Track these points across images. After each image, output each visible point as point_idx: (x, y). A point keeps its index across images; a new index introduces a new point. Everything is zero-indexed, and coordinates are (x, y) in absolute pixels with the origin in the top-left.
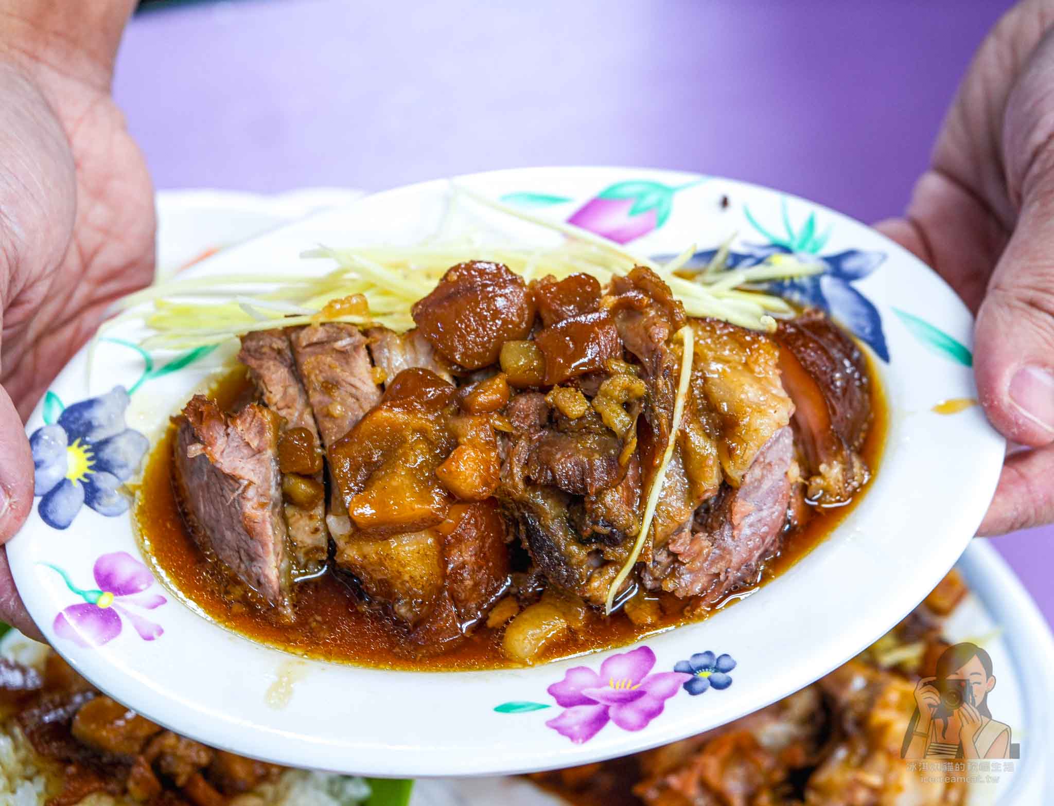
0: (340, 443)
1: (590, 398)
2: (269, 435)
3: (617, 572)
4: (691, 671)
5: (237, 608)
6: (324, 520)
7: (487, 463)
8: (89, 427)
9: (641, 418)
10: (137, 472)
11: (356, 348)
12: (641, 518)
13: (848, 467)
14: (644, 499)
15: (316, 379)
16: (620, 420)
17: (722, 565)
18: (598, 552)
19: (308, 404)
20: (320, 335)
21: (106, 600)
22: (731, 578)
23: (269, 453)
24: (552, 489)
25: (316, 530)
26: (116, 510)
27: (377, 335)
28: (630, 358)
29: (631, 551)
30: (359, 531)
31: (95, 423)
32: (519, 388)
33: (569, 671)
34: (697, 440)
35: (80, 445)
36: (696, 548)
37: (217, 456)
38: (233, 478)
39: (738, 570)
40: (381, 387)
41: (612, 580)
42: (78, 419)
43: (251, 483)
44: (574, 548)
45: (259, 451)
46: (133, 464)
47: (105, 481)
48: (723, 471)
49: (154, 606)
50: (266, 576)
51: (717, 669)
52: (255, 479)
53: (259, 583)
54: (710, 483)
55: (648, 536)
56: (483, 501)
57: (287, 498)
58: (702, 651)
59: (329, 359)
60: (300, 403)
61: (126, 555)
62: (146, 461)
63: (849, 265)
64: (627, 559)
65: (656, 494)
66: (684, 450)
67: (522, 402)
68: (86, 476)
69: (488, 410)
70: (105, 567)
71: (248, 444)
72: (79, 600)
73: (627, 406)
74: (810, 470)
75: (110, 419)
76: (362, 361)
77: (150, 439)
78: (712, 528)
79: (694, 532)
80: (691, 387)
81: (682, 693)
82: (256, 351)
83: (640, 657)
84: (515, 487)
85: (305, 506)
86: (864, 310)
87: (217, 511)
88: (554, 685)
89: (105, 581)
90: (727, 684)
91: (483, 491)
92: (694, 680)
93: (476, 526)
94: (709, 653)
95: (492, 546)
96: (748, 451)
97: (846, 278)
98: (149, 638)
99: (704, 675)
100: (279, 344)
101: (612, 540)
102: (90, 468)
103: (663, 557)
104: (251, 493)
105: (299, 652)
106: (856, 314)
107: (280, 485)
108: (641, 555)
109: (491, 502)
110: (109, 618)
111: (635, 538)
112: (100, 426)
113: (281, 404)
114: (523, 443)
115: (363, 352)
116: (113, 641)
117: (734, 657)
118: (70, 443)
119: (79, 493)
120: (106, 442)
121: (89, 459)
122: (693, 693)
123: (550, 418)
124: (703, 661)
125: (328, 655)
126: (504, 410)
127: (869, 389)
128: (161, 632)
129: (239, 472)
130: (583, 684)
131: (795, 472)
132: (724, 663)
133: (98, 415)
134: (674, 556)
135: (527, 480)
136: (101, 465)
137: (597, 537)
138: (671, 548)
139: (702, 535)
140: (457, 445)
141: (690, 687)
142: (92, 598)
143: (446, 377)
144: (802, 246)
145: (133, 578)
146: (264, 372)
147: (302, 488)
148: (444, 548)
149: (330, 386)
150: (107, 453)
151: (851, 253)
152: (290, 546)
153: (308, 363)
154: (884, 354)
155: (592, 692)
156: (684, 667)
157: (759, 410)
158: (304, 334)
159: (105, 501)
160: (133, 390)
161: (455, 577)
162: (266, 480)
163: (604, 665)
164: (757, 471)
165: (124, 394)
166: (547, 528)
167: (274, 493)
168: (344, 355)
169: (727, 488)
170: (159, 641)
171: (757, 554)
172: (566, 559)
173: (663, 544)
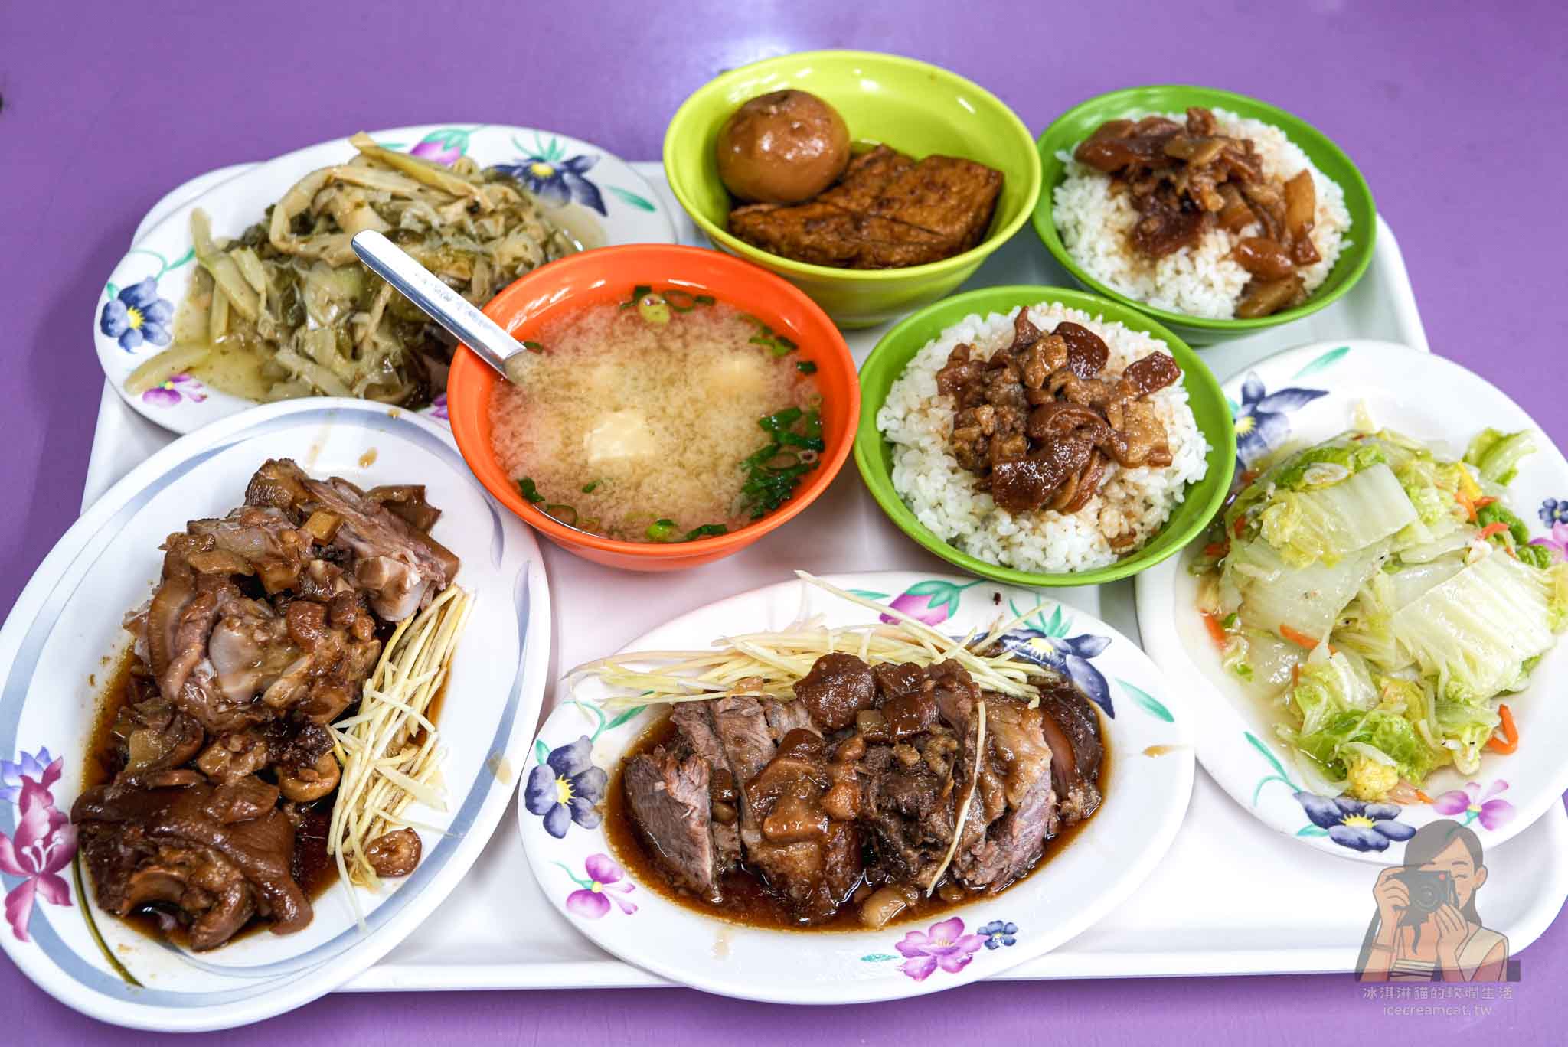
0: (753, 781)
1: (920, 751)
2: (706, 777)
3: (938, 867)
4: (989, 934)
5: (682, 892)
6: (739, 832)
7: (854, 797)
8: (568, 766)
9: (956, 765)
10: (601, 797)
11: (757, 714)
12: (953, 831)
13: (1087, 793)
14: (956, 819)
15: (730, 734)
16: (941, 767)
17: (1005, 862)
18: (924, 854)
19: (724, 752)
20: (732, 705)
21: (597, 887)
22: (1012, 871)
23: (705, 787)
24: (896, 812)
25: (734, 839)
26: (592, 824)
27: (770, 704)
28: (944, 723)
29: (946, 853)
30: (767, 841)
31: (572, 763)
32: (870, 743)
33: (908, 934)
34: (990, 779)
35: (564, 779)
36: (989, 851)
37: (674, 791)
38: (684, 806)
39: (1016, 865)
40: (775, 741)
41: (934, 873)
42: (559, 760)
43: (695, 808)
44: (910, 852)
45: (699, 787)
46: (599, 791)
47: (584, 804)
48: (1007, 800)
49: (628, 891)
50: (703, 871)
51: (1005, 932)
52: (698, 806)
53: (697, 875)
54: (999, 809)
55: (959, 844)
56: (850, 821)
57: (715, 817)
58: (994, 920)
59: (738, 723)
60: (719, 751)
61: (601, 855)
62: (607, 788)
63: (1085, 646)
64: (944, 859)
65: (964, 816)
66: (982, 786)
67: (873, 752)
68: (570, 800)
69: (852, 760)
70: (593, 864)
71: (693, 782)
72: (580, 887)
73: (945, 757)
74: (1062, 798)
75: (581, 760)
76: (761, 724)
77: (607, 773)
78: (1000, 838)
79: (987, 840)
80: (986, 742)
81: (984, 948)
82: (686, 714)
83: (953, 925)
84: (872, 811)
85: (727, 823)
86: (1096, 680)
87: (667, 826)
88: (900, 943)
89: (595, 874)
90: (1014, 942)
91: (852, 814)
92: (991, 940)
93: (845, 837)
94: (999, 922)
95: (855, 850)
96: (1023, 787)
97: (1084, 656)
98: (629, 913)
99: (997, 936)
100: (701, 710)
101: (935, 847)
102: (572, 794)
103: (968, 858)
104: (695, 815)
105: (728, 921)
106: (1090, 683)
107: (711, 808)
108: (953, 857)
109: (855, 821)
110: (601, 899)
111: (949, 846)
112: (575, 765)
113: (706, 753)
114: (875, 782)
115: (762, 718)
116: (607, 916)
117: (1017, 924)
118: (557, 778)
119: (567, 813)
120: (580, 776)
121: (571, 789)
122: (990, 948)
123: (892, 765)
124: (996, 927)
125: (747, 922)
126: (862, 759)
127: (1099, 735)
128: (636, 908)
129: (687, 802)
130: (917, 942)
131: (1053, 798)
132: (1010, 928)
133: (573, 756)
134: (975, 857)
135: (879, 807)
136: (578, 792)
137: (925, 844)
138: (973, 852)
139: (993, 842)
140: (833, 784)
141: (989, 944)
142: (589, 885)
143: (819, 734)
144: (1052, 631)
145: (611, 871)
146: (692, 729)
147: (724, 810)
148: (824, 851)
149: (740, 740)
150: (582, 784)
151: (1086, 637)
152: (716, 849)
153: (723, 724)
154: (1111, 713)
155: (924, 948)
156: (983, 931)
157: (1031, 758)
158: (720, 703)
159: (584, 818)
160: (594, 738)
161: (832, 871)
162: (703, 806)
163: (931, 930)
164: (1029, 799)
165: (588, 742)
166: (890, 838)
167: (708, 814)
168: (751, 719)
169: (1010, 810)
170: (636, 914)
171: (1028, 855)
172: (905, 858)
173: (967, 849)
